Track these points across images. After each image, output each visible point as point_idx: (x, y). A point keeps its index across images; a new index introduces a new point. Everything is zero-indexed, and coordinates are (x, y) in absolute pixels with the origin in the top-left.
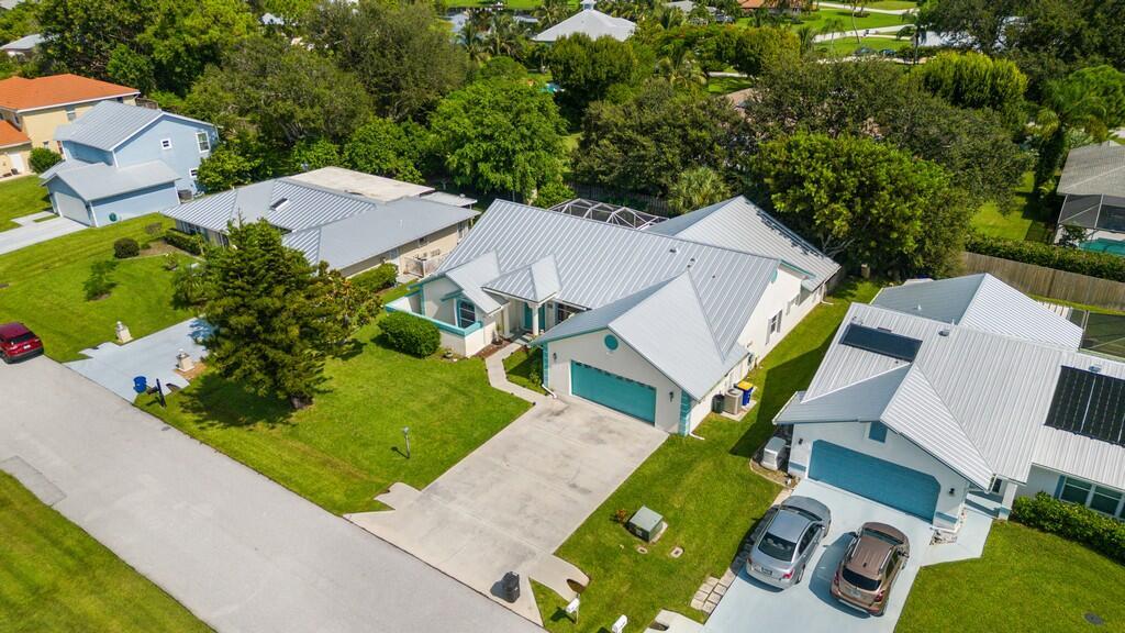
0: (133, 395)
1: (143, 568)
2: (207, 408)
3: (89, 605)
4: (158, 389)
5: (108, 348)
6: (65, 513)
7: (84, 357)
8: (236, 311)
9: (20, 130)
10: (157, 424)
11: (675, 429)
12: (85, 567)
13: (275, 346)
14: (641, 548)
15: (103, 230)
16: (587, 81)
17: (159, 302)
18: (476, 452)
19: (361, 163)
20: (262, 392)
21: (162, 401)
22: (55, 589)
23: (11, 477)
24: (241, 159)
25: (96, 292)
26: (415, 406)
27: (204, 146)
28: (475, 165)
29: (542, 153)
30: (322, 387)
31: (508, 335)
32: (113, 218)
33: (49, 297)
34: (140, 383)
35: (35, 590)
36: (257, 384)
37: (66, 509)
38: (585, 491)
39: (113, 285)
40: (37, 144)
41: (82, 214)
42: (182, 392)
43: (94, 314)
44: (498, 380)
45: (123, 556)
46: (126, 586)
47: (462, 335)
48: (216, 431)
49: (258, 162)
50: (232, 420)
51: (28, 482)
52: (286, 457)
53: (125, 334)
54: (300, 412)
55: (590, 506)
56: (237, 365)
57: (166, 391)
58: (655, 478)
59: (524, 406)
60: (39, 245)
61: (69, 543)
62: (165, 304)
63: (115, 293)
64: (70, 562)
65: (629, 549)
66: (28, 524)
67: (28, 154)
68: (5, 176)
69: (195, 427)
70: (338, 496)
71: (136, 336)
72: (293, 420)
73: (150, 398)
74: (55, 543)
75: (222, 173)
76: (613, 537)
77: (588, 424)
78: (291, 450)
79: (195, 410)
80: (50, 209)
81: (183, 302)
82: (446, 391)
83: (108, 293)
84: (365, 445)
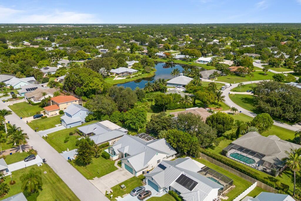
0: (68, 160)
1: (65, 182)
2: (77, 163)
3: (58, 185)
4: (71, 159)
5: (66, 151)
6: (57, 174)
7: (62, 153)
8: (80, 151)
9: (58, 106)
10: (70, 164)
11: (135, 175)
12: (59, 181)
13: (85, 156)
14: (121, 189)
15: (69, 129)
16: (160, 104)
17: (74, 145)
18: (107, 175)
19: (112, 120)
20: (82, 162)
21: (71, 161)
22: (55, 182)
23: (52, 169)
24: (93, 116)
25: (65, 142)
26: (102, 167)
27: (87, 114)
28: (129, 124)
29: (141, 123)
30: (92, 162)
31: (121, 157)
32: (70, 127)
33: (59, 142)
34: (69, 158)
35: (53, 182)
36: (82, 161)
37: (58, 174)
38: (118, 182)
39: (68, 141)
40: (61, 109)
41: (66, 126)
42: (74, 160)
43: (65, 146)
44: (116, 165)
45: (63, 180)
46: (63, 183)
47: (113, 157)
48: (77, 166)
49: (96, 117)
50: (79, 165)
51: (54, 170)
52: (84, 171)
53: (68, 150)
54: (88, 165)
55: (118, 183)
56: (80, 158)
57: (72, 160)
58: (128, 182)
59: (117, 169)
60: (59, 131)
61: (57, 178)
62: (75, 145)
63: (68, 142)
64: (57, 180)
65: (120, 189)
66: (53, 174)
67: (59, 111)
68: (55, 114)
69: (74, 165)
70: (88, 177)
71: (70, 150)
72: (86, 166)
73: (70, 160)
74: (56, 178)
75: (89, 119)
76: (118, 188)
77: (124, 173)
78: (85, 170)
79: (75, 163)
80: (61, 123)
81: (77, 145)
82: (107, 165)
83: (67, 142)
84: (94, 171)
